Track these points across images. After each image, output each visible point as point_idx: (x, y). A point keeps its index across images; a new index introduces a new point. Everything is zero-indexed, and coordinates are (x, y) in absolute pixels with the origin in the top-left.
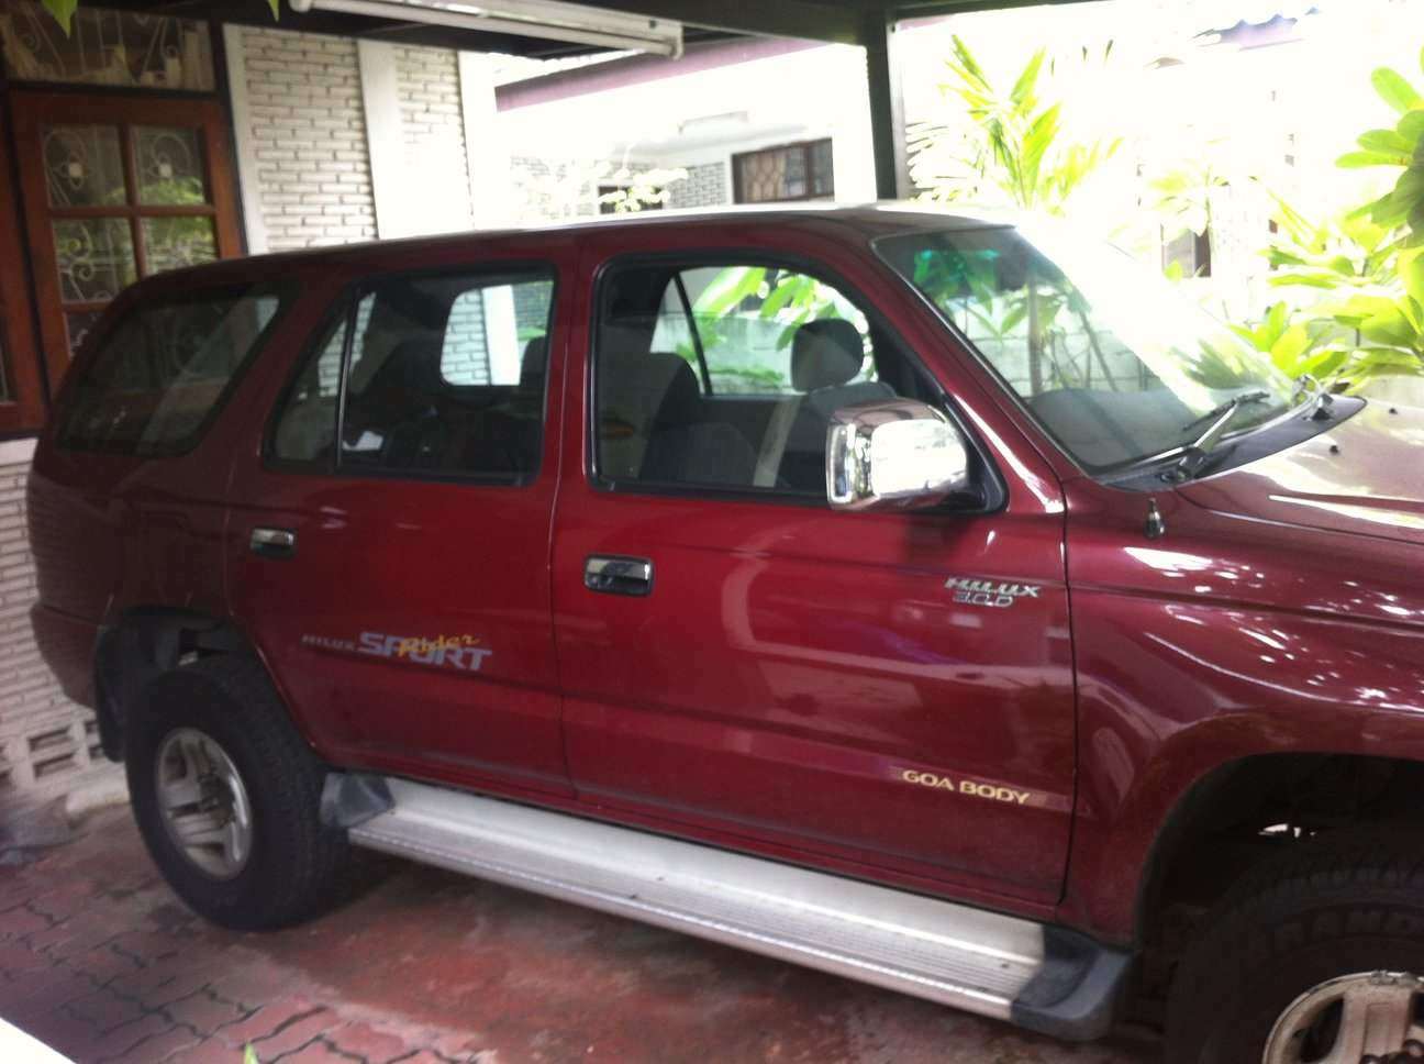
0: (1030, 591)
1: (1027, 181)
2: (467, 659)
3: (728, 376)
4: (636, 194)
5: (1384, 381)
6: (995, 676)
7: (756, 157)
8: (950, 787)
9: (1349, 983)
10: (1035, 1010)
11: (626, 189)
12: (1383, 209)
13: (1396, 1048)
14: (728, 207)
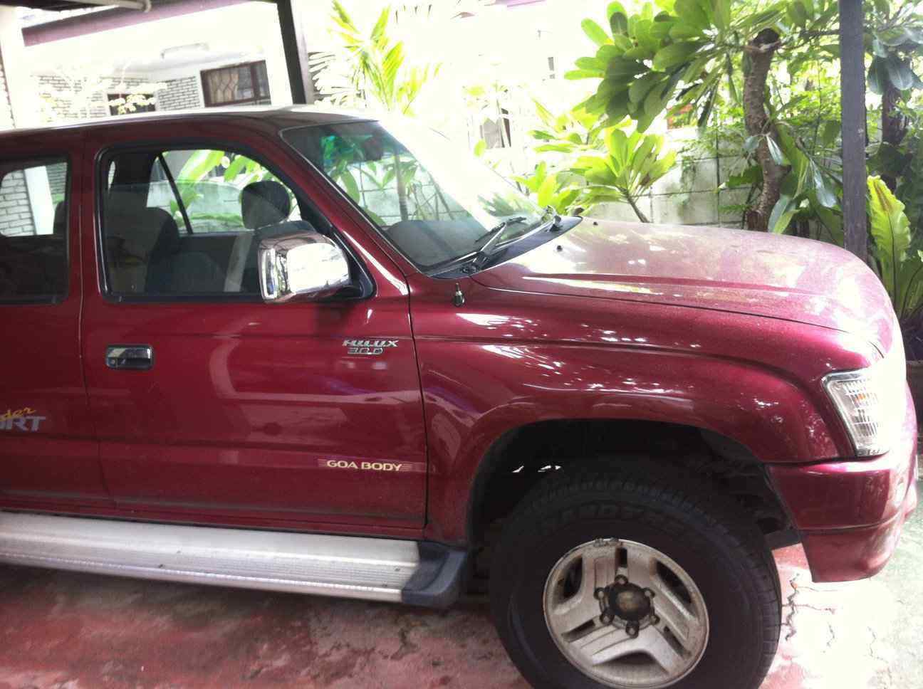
0: (393, 343)
1: (387, 90)
2: (28, 424)
3: (207, 221)
4: (131, 100)
5: (604, 206)
6: (388, 398)
7: (218, 73)
8: (355, 466)
9: (583, 549)
10: (415, 593)
11: (125, 96)
12: (590, 104)
13: (612, 581)
14: (202, 109)
